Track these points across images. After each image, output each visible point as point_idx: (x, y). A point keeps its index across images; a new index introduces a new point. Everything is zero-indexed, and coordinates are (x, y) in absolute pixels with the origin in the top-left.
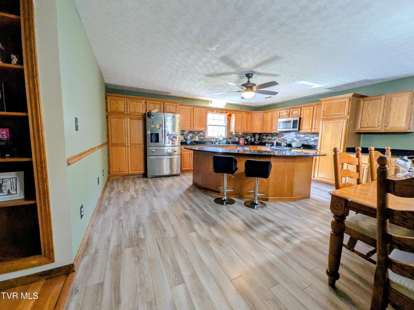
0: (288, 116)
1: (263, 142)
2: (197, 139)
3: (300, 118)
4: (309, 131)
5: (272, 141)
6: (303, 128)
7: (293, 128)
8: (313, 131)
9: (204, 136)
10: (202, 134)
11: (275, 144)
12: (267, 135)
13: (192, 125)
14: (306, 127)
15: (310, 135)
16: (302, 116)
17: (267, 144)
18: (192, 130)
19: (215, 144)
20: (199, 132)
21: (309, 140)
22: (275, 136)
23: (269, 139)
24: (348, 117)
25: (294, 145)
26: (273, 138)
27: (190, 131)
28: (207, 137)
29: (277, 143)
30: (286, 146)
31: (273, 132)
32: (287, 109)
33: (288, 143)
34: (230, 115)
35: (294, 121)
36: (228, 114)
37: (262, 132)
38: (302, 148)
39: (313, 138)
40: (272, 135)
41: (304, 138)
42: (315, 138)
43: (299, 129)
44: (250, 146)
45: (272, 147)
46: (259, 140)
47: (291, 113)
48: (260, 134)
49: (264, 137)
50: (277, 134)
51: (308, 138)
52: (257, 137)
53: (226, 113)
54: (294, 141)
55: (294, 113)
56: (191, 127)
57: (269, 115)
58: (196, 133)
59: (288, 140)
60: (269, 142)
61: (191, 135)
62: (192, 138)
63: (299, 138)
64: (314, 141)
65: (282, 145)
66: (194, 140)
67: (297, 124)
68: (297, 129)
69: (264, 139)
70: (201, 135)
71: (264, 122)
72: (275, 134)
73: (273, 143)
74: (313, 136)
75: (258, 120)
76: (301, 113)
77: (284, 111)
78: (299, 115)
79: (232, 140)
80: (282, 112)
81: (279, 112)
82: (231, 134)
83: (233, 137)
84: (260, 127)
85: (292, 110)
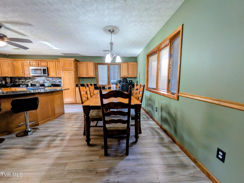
0: (38, 66)
1: (17, 84)
3: (48, 68)
4: (55, 76)
5: (26, 83)
6: (51, 74)
7: (44, 74)
8: (57, 76)
11: (30, 85)
12: (20, 78)
14: (52, 74)
15: (56, 79)
16: (48, 67)
17: (21, 86)
21: (55, 82)
22: (28, 79)
23: (23, 82)
24: (74, 70)
25: (46, 85)
26: (27, 81)
29: (31, 84)
30: (40, 86)
31: (26, 76)
32: (36, 61)
33: (41, 84)
35: (43, 69)
37: (14, 76)
38: (52, 86)
39: (58, 80)
40: (26, 78)
41: (52, 80)
42: (59, 80)
43: (48, 75)
44: (2, 89)
45: (28, 88)
46: (11, 82)
47: (40, 64)
48: (11, 78)
50: (30, 78)
51: (55, 80)
52: (8, 80)
54: (46, 82)
55: (42, 64)
57: (19, 63)
59: (40, 82)
60: (23, 84)
63: (49, 80)
64: (59, 82)
65: (37, 86)
67: (46, 71)
68: (47, 75)
69: (16, 82)
71: (14, 68)
72: (29, 78)
73: (28, 85)
74: (58, 79)
75: (8, 66)
76: (48, 65)
77: (34, 62)
78: (46, 66)
80: (31, 62)
81: (29, 62)
84: (10, 71)
85: (40, 62)
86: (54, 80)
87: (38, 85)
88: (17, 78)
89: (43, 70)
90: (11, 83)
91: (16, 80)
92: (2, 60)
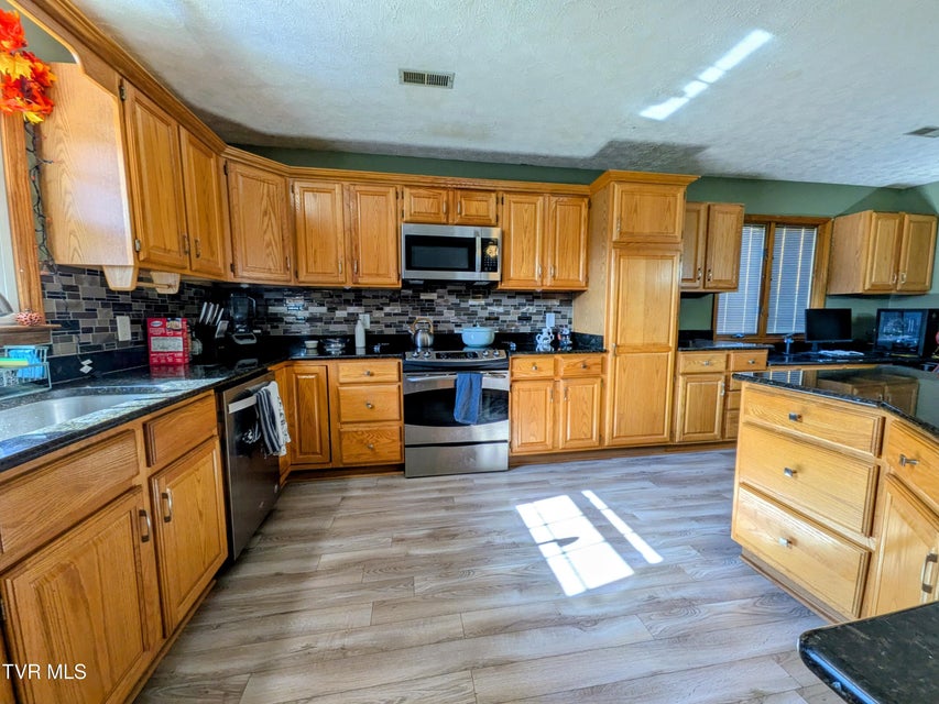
6: (511, 273)
11: (360, 342)
14: (520, 268)
15: (505, 300)
21: (502, 318)
22: (348, 303)
24: (681, 246)
26: (341, 314)
34: (35, 94)
35: (482, 240)
42: (524, 310)
43: (502, 277)
47: (456, 207)
49: (281, 310)
51: (501, 309)
55: (473, 208)
64: (520, 319)
65: (419, 344)
68: (494, 276)
72: (351, 296)
73: (353, 337)
74: (517, 301)
75: (265, 213)
76: (500, 214)
77: (422, 191)
78: (493, 222)
79: (89, 338)
80: (407, 191)
81: (392, 191)
82: (66, 288)
83: (91, 313)
84: (276, 251)
85: (459, 192)
86: (495, 309)
87: (423, 341)
90: (251, 327)
91: (272, 310)
92: (240, 169)
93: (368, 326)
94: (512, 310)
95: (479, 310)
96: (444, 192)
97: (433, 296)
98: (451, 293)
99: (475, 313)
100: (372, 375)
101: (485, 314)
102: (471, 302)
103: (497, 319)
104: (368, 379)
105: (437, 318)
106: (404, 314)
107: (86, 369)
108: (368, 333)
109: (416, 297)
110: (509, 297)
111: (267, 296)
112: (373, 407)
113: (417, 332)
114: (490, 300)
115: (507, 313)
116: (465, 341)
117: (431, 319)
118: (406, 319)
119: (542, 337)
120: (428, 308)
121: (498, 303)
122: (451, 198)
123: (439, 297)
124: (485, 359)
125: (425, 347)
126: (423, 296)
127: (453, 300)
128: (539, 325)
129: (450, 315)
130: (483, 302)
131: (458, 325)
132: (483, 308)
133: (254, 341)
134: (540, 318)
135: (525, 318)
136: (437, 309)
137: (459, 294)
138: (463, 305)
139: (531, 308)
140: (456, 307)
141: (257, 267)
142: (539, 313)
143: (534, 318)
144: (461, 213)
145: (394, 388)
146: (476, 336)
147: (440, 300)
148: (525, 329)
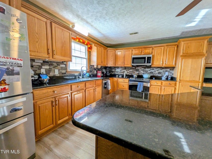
2: (56, 73)
5: (121, 73)
7: (147, 63)
9: (66, 69)
10: (64, 66)
13: (50, 51)
14: (157, 62)
15: (155, 69)
17: (117, 76)
18: (51, 59)
19: (79, 78)
20: (58, 63)
21: (154, 73)
23: (118, 72)
24: (206, 55)
27: (44, 62)
28: (69, 70)
32: (139, 48)
34: (90, 48)
36: (89, 46)
37: (114, 66)
42: (159, 71)
49: (114, 70)
50: (126, 68)
51: (154, 71)
52: (108, 70)
53: (87, 45)
55: (146, 51)
56: (48, 53)
58: (55, 64)
61: (47, 67)
62: (48, 71)
64: (158, 73)
66: (51, 74)
70: (62, 68)
72: (124, 68)
73: (123, 75)
74: (158, 69)
75: (112, 56)
76: (153, 52)
77: (136, 49)
78: (151, 53)
79: (92, 73)
80: (134, 50)
81: (131, 50)
82: (91, 67)
83: (93, 70)
84: (113, 61)
85: (144, 48)
86: (152, 71)
87: (135, 76)
88: (114, 68)
89: (148, 58)
90: (109, 73)
91: (112, 70)
92: (109, 50)
93: (126, 73)
94: (156, 71)
95: (148, 71)
96: (141, 49)
97: (139, 68)
98: (142, 67)
99: (147, 71)
100: (124, 81)
101: (150, 72)
102: (147, 69)
103: (153, 73)
104: (123, 82)
105: (139, 72)
106: (133, 71)
107: (92, 76)
108: (126, 74)
109: (135, 68)
110: (156, 68)
111: (112, 68)
112: (124, 86)
113: (134, 75)
114: (151, 69)
115: (155, 72)
116: (144, 77)
117: (138, 72)
118: (133, 72)
119: (163, 77)
120: (137, 70)
121: (153, 69)
122: (142, 50)
123: (140, 68)
124: (145, 80)
125: (135, 77)
126: (137, 68)
127: (143, 69)
128: (163, 75)
129: (142, 72)
130: (149, 69)
131: (143, 74)
132: (149, 70)
133: (109, 75)
134: (164, 73)
135: (159, 73)
136: (139, 71)
137: (144, 68)
138: (145, 70)
139: (161, 71)
140: (143, 70)
141: (110, 64)
142: (163, 72)
143: (162, 73)
144: (144, 52)
145: (127, 84)
146: (146, 76)
147: (140, 69)
148: (160, 75)
